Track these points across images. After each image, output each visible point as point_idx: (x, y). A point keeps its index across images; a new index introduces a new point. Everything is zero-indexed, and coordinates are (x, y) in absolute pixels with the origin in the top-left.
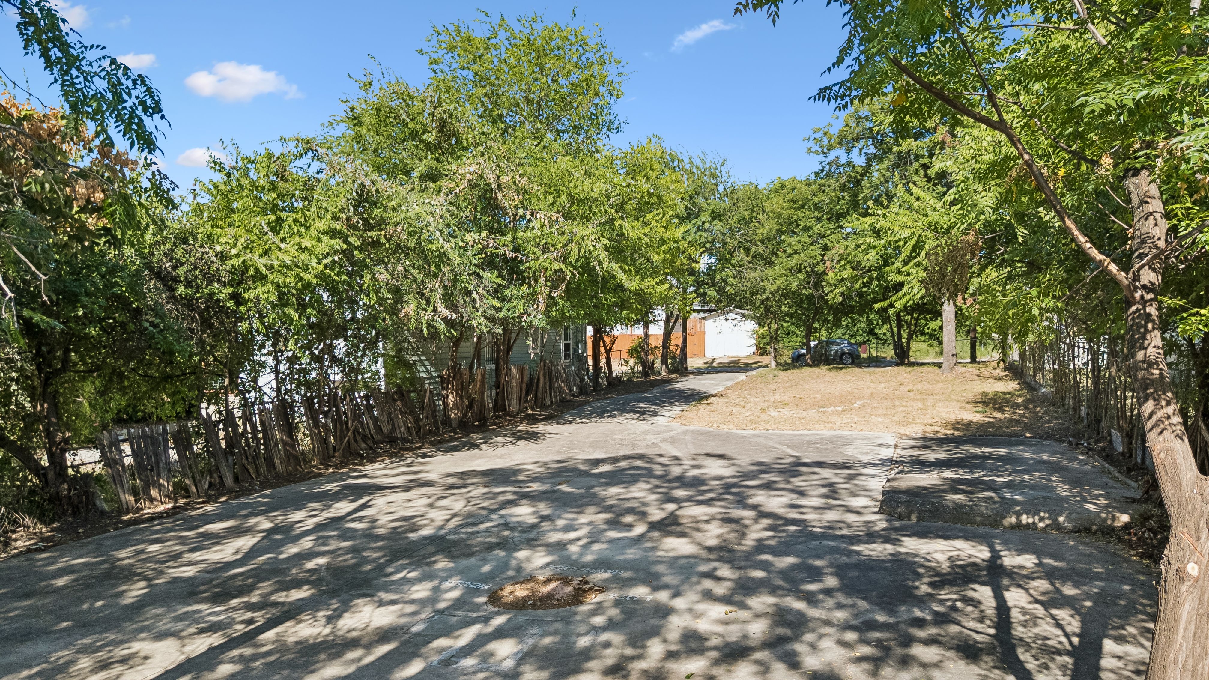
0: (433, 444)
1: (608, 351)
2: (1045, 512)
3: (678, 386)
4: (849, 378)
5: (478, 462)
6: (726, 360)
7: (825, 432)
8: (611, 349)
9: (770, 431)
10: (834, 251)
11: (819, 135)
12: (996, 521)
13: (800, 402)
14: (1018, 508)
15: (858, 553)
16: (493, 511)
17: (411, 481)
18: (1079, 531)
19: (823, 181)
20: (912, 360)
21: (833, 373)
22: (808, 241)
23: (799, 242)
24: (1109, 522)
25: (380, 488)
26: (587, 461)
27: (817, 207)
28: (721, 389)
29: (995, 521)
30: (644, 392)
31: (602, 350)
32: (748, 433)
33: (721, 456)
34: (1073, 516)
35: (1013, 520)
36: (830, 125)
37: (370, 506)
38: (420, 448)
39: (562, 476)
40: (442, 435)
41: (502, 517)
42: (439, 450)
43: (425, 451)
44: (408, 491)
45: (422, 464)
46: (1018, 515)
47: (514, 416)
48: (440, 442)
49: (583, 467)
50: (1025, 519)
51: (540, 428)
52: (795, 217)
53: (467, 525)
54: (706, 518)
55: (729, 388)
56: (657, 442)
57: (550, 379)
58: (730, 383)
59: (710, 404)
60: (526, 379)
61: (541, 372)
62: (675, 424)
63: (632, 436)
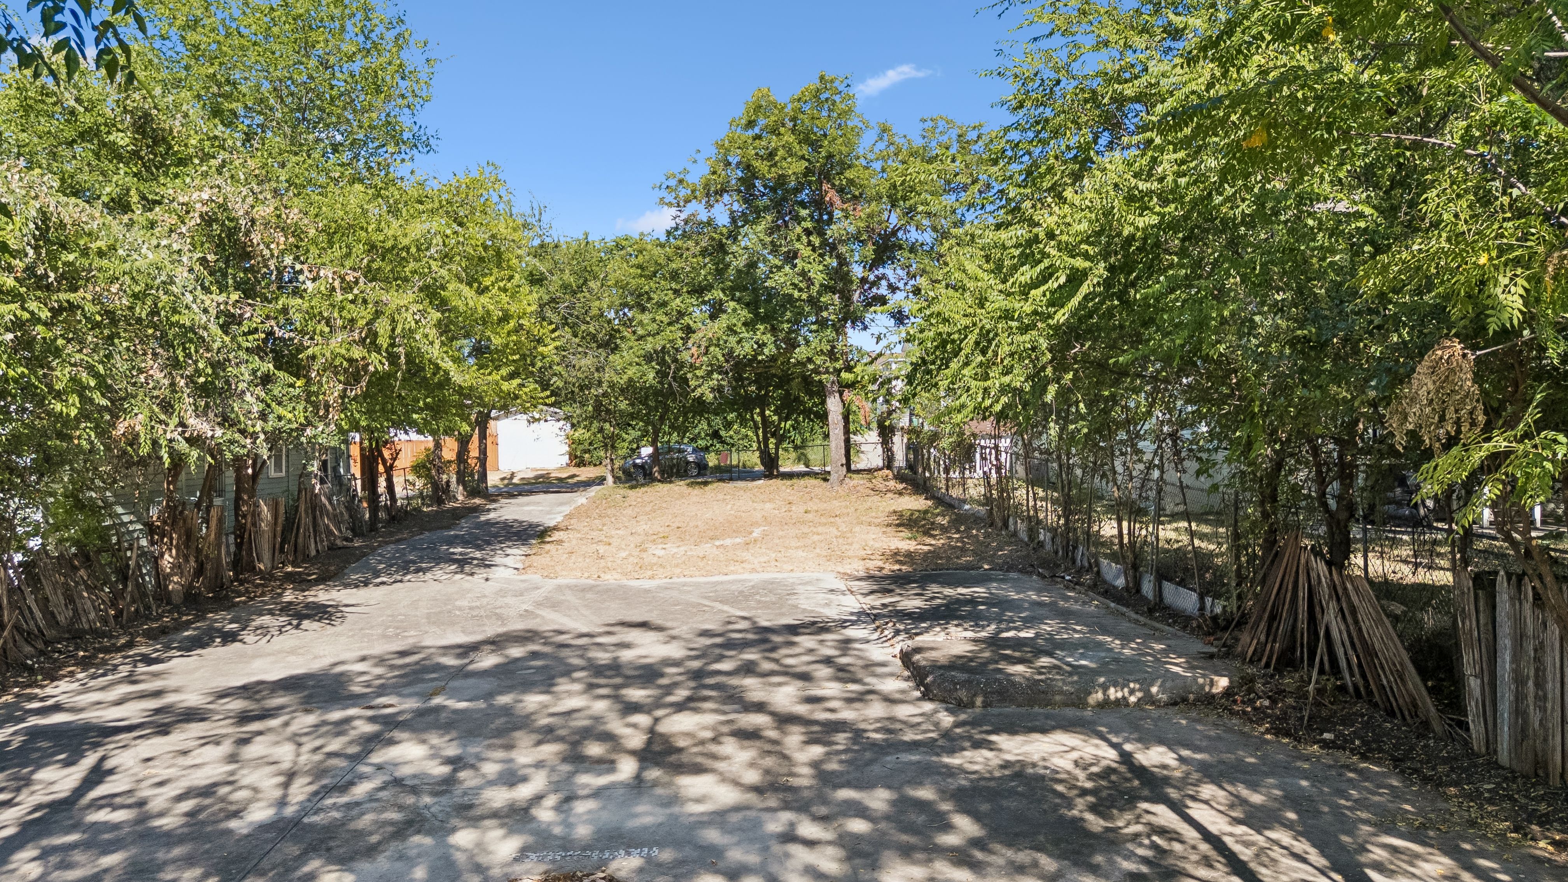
0: (152, 636)
1: (389, 470)
2: (1134, 681)
3: (492, 515)
4: (721, 496)
5: (257, 664)
6: (530, 475)
7: (746, 576)
8: (392, 466)
9: (675, 580)
10: (701, 335)
11: (673, 183)
12: (1080, 699)
13: (681, 533)
14: (1102, 680)
15: (961, 770)
16: (356, 759)
17: (157, 711)
18: (1175, 704)
19: (680, 243)
20: (782, 469)
21: (697, 491)
22: (666, 320)
23: (654, 320)
24: (1207, 689)
25: (108, 731)
26: (446, 649)
27: (674, 276)
28: (559, 518)
29: (1079, 702)
30: (449, 528)
31: (381, 468)
32: (647, 584)
33: (644, 625)
34: (1168, 684)
35: (1100, 696)
36: (686, 171)
37: (111, 772)
38: (130, 645)
39: (423, 681)
40: (160, 617)
41: (380, 767)
42: (168, 647)
43: (143, 650)
44: (166, 733)
45: (156, 675)
46: (1105, 688)
47: (268, 577)
48: (164, 631)
49: (449, 661)
50: (1114, 693)
51: (322, 595)
52: (647, 288)
53: (328, 791)
54: (708, 734)
55: (569, 516)
56: (530, 608)
57: (314, 518)
58: (567, 509)
59: (560, 542)
60: (281, 519)
61: (302, 508)
62: (533, 577)
63: (485, 601)
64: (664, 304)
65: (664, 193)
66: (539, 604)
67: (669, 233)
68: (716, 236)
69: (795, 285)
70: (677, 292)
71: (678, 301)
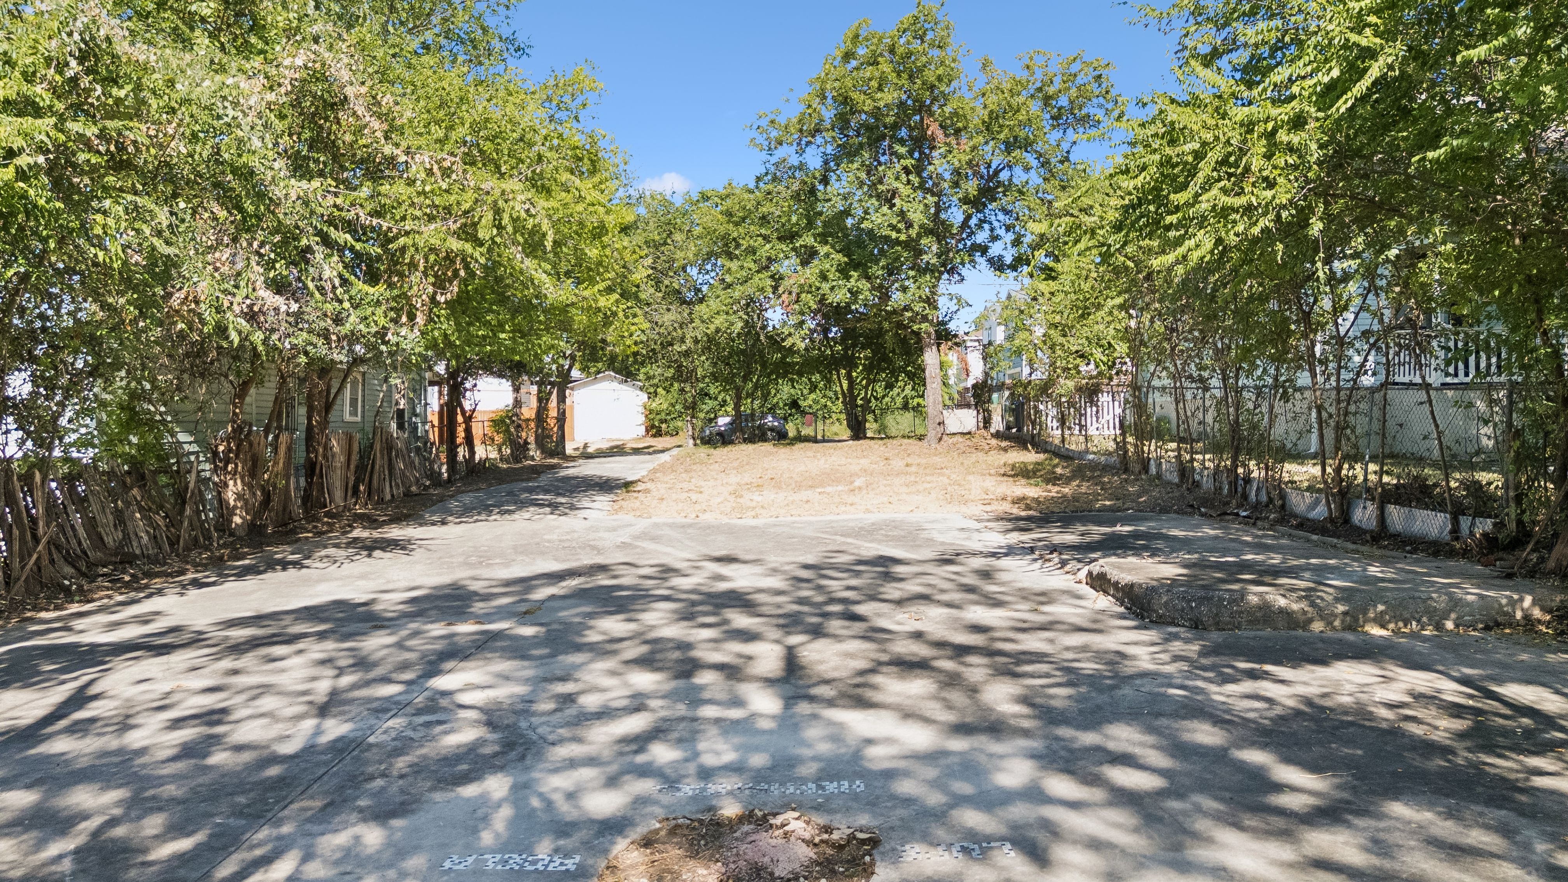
1: (468, 420)
6: (606, 445)
8: (471, 417)
10: (792, 282)
19: (770, 187)
22: (755, 267)
23: (742, 268)
31: (460, 418)
32: (751, 522)
36: (779, 110)
45: (206, 597)
55: (654, 471)
56: (628, 540)
57: (390, 460)
58: (651, 466)
59: (647, 491)
60: (355, 457)
61: (378, 446)
62: (624, 517)
63: (576, 535)
64: (752, 251)
65: (755, 134)
66: (637, 538)
67: (758, 179)
68: (809, 180)
69: (893, 227)
70: (766, 238)
71: (768, 246)
